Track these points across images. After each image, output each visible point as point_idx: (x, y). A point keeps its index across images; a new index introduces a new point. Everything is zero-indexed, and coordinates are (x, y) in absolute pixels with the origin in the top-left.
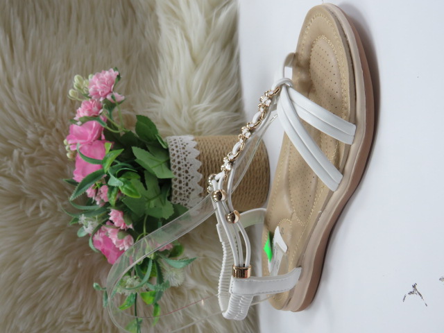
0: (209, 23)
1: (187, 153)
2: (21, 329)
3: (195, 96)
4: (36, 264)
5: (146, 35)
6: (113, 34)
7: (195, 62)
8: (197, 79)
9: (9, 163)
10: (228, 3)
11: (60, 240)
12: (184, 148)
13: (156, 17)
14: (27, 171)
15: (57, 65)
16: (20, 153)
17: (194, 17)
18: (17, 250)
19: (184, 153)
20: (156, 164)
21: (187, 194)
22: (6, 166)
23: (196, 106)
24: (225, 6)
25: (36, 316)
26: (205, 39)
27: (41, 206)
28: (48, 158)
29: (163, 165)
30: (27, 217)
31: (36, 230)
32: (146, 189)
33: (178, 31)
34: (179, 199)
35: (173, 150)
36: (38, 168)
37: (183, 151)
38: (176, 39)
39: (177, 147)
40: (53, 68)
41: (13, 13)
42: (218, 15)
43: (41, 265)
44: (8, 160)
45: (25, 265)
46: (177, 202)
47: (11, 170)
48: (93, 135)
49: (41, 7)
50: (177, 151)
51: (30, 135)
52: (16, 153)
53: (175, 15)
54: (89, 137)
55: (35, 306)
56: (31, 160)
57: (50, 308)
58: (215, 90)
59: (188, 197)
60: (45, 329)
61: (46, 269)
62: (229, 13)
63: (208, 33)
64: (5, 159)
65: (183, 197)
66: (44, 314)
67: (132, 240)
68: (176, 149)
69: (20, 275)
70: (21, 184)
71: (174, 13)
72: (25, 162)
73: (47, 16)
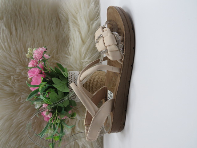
0: (89, 27)
1: (75, 80)
2: (12, 146)
3: (83, 56)
4: (19, 120)
5: (65, 31)
6: (52, 31)
7: (83, 42)
8: (84, 49)
9: (10, 81)
10: (97, 19)
11: (29, 111)
12: (74, 78)
13: (69, 24)
14: (16, 84)
15: (29, 43)
16: (14, 77)
17: (83, 25)
18: (12, 114)
19: (74, 80)
20: (62, 85)
21: (75, 96)
22: (8, 83)
23: (83, 60)
24: (95, 20)
25: (18, 141)
26: (88, 33)
27: (22, 98)
28: (24, 79)
29: (65, 85)
30: (16, 102)
31: (20, 107)
32: (58, 95)
33: (77, 30)
34: (71, 98)
35: (70, 79)
36: (20, 83)
37: (74, 79)
38: (76, 33)
39: (72, 77)
40: (27, 44)
41: (12, 22)
42: (93, 24)
43: (21, 120)
44: (9, 80)
45: (14, 121)
46: (71, 99)
47: (10, 84)
48: (37, 72)
49: (23, 20)
50: (72, 79)
51: (18, 71)
52: (12, 77)
53: (76, 23)
54: (36, 73)
55: (18, 136)
56: (18, 80)
57: (23, 138)
58: (91, 54)
59: (75, 97)
60: (21, 146)
61: (22, 122)
62: (97, 23)
63: (89, 31)
64: (8, 80)
65: (73, 97)
66: (21, 140)
67: (52, 115)
68: (71, 78)
69: (12, 124)
70: (14, 89)
71: (75, 23)
72: (16, 81)
73: (26, 24)
